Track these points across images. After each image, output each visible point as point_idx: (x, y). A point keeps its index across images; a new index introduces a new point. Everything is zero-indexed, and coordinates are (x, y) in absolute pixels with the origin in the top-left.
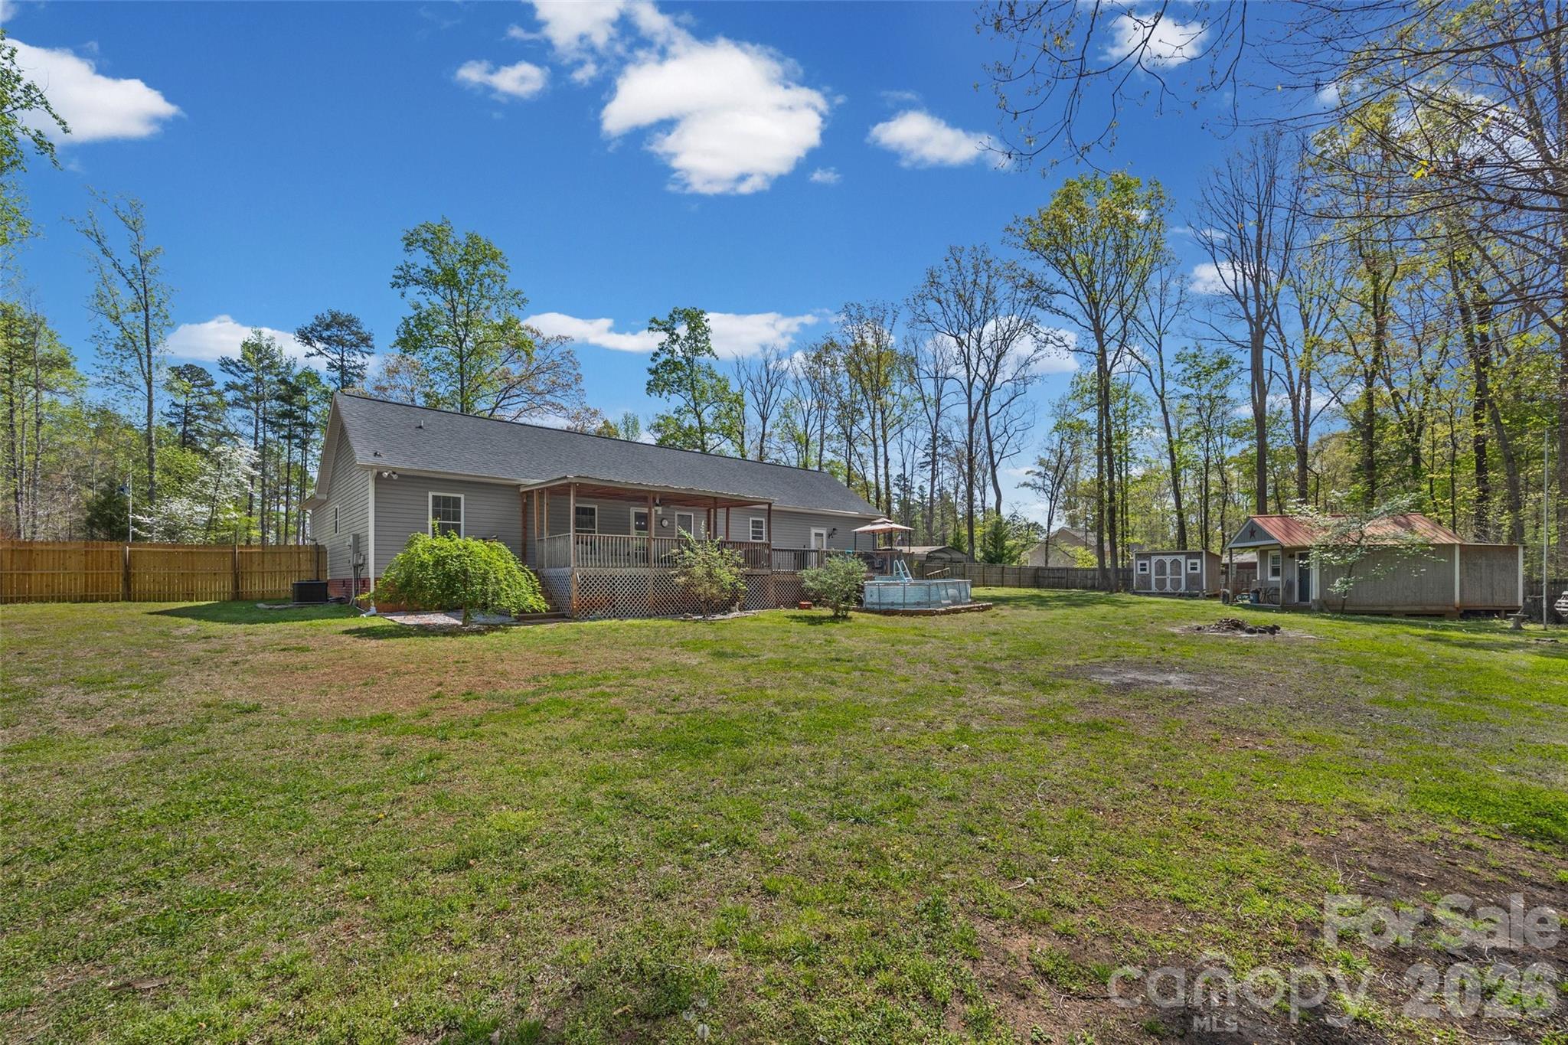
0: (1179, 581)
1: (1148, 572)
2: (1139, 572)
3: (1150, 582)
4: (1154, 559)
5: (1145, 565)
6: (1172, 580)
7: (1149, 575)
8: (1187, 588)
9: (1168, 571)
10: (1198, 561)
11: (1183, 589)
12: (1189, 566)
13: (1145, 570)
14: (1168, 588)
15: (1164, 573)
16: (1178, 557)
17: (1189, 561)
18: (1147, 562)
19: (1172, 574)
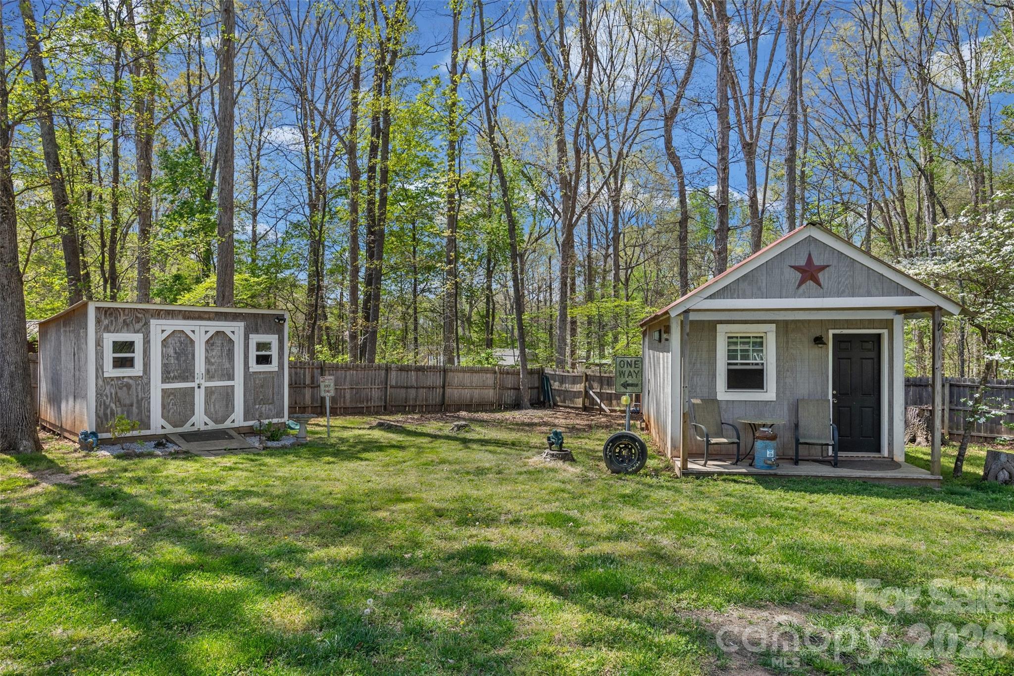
0: (228, 395)
1: (137, 370)
2: (110, 371)
3: (143, 403)
4: (159, 329)
5: (128, 346)
6: (209, 392)
7: (144, 382)
8: (247, 416)
9: (200, 366)
10: (273, 339)
11: (237, 418)
12: (253, 353)
13: (128, 363)
14: (200, 420)
15: (187, 374)
16: (226, 327)
17: (255, 339)
18: (137, 339)
19: (210, 375)
